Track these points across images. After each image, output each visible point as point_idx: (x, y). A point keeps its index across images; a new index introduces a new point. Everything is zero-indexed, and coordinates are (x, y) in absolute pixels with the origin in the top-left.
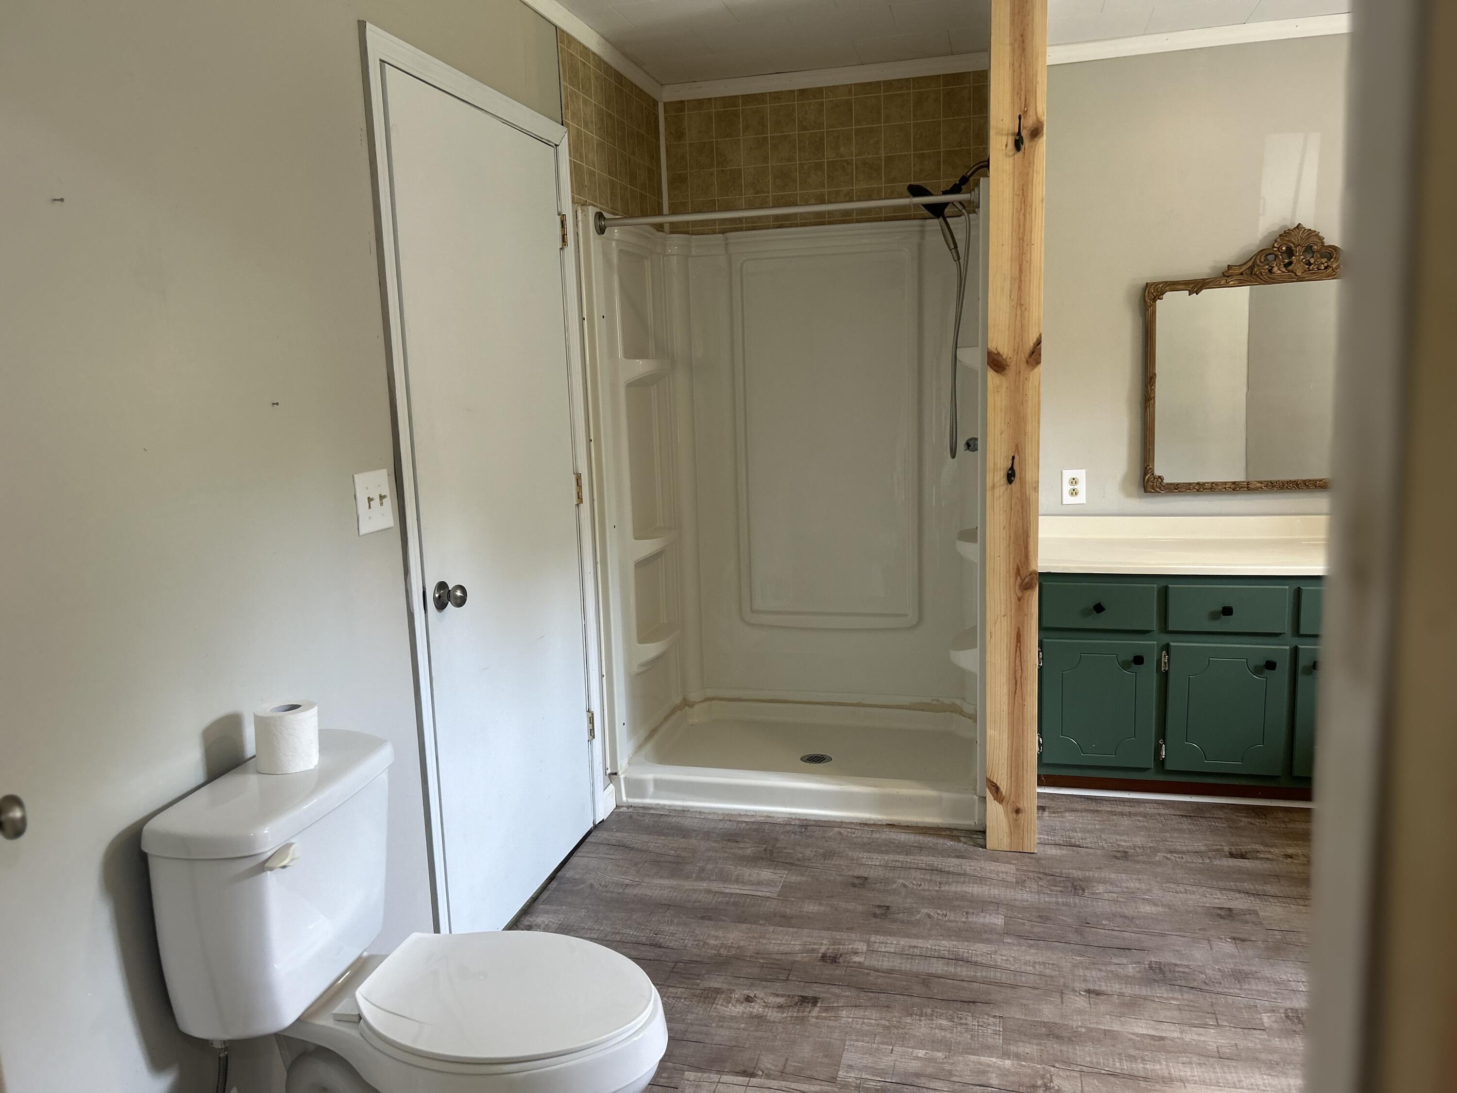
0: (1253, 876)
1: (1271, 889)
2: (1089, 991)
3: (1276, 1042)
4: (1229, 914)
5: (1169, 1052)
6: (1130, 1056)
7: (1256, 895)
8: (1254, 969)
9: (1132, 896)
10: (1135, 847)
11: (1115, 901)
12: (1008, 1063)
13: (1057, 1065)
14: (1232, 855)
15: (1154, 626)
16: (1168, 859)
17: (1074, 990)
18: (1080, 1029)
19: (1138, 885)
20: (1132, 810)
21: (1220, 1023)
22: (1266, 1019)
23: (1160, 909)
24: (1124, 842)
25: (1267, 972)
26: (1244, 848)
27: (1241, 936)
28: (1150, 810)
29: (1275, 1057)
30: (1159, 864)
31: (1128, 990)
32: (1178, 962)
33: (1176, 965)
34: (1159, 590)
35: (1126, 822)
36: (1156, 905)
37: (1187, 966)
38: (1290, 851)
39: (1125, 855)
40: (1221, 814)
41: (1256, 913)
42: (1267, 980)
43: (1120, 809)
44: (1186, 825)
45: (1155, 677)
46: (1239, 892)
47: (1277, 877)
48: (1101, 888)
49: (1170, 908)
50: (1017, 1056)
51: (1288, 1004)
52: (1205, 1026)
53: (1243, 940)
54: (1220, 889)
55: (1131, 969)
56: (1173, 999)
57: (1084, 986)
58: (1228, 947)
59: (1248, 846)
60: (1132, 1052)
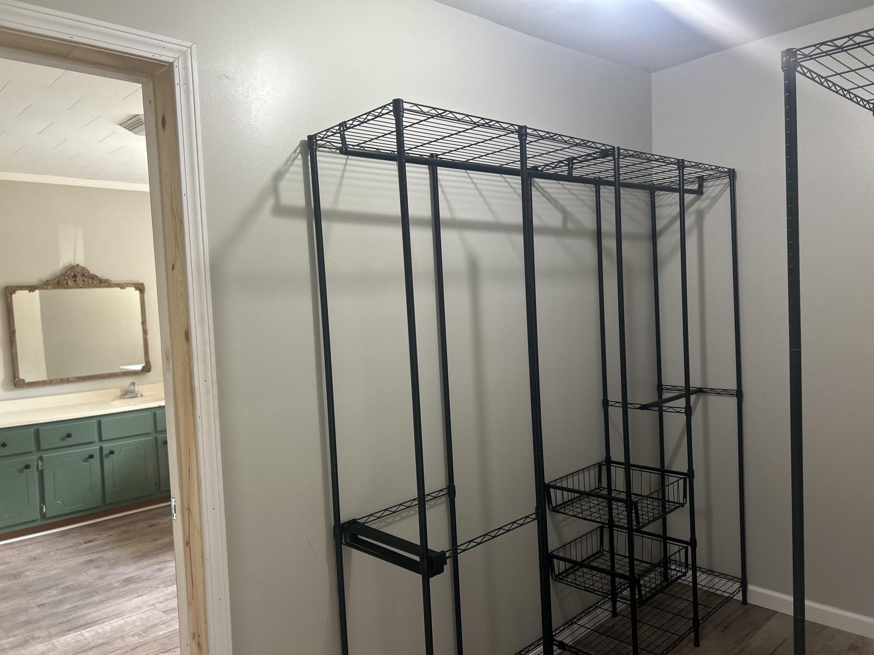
0: (96, 546)
1: (105, 548)
2: (38, 606)
3: (122, 589)
4: (91, 561)
5: (80, 609)
6: (65, 616)
7: (101, 551)
8: (107, 573)
9: (44, 570)
10: (39, 554)
11: (38, 575)
12: (11, 639)
13: (34, 631)
14: (85, 543)
15: (34, 448)
16: (56, 553)
17: (31, 608)
18: (40, 617)
19: (46, 566)
20: (31, 542)
21: (98, 593)
22: (116, 585)
23: (60, 570)
24: (33, 554)
25: (112, 572)
26: (90, 539)
27: (98, 566)
28: (40, 539)
29: (123, 593)
30: (53, 556)
31: (56, 599)
32: (75, 583)
33: (74, 584)
34: (34, 431)
35: (30, 547)
36: (57, 569)
37: (79, 583)
38: (110, 534)
39: (35, 558)
40: (76, 531)
41: (102, 557)
42: (113, 574)
43: (24, 544)
44: (60, 539)
45: (36, 473)
46: (93, 553)
47: (107, 543)
48: (28, 573)
49: (64, 568)
50: (15, 636)
51: (123, 578)
52: (93, 596)
53: (99, 567)
54: (85, 555)
55: (54, 593)
56: (77, 594)
57: (35, 605)
58: (95, 571)
59: (90, 538)
60: (65, 614)
